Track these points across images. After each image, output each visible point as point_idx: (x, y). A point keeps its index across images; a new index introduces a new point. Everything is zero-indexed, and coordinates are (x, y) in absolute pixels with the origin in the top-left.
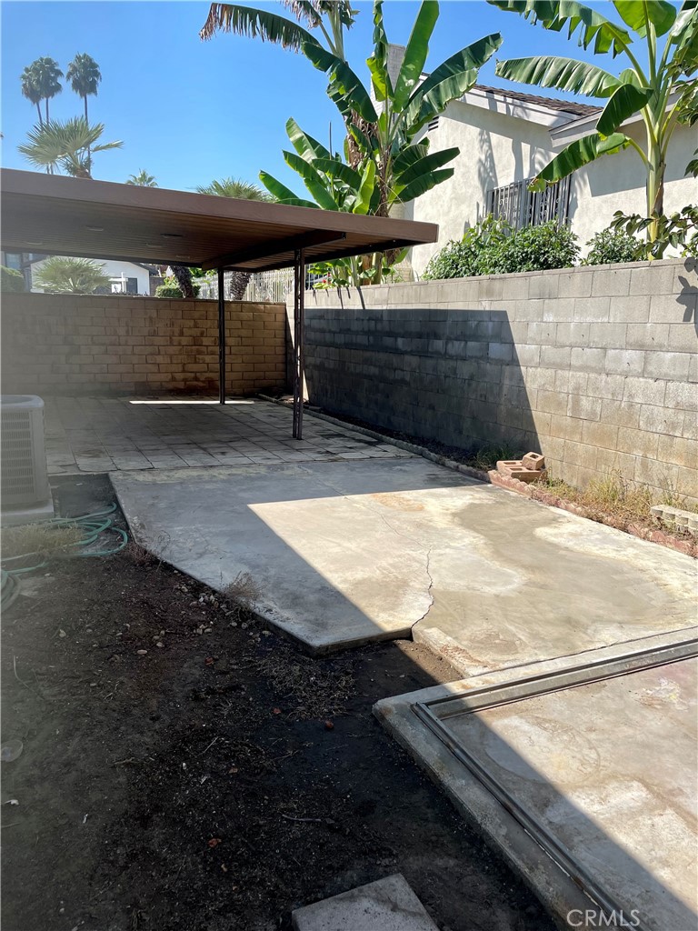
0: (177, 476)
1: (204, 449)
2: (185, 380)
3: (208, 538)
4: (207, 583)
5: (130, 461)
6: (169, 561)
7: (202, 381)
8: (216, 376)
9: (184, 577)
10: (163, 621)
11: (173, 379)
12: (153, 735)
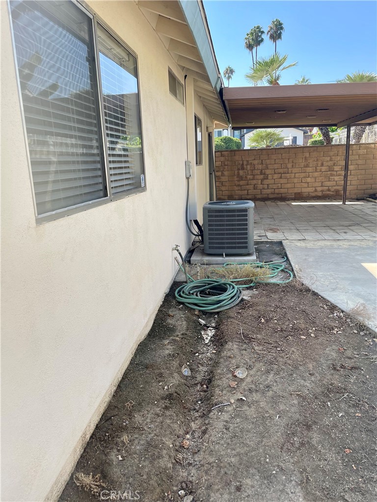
0: (318, 244)
1: (334, 230)
2: (322, 191)
3: (337, 280)
4: (338, 305)
5: (293, 235)
6: (316, 291)
7: (333, 192)
8: (340, 188)
9: (325, 301)
10: (314, 323)
11: (316, 191)
12: (311, 383)
